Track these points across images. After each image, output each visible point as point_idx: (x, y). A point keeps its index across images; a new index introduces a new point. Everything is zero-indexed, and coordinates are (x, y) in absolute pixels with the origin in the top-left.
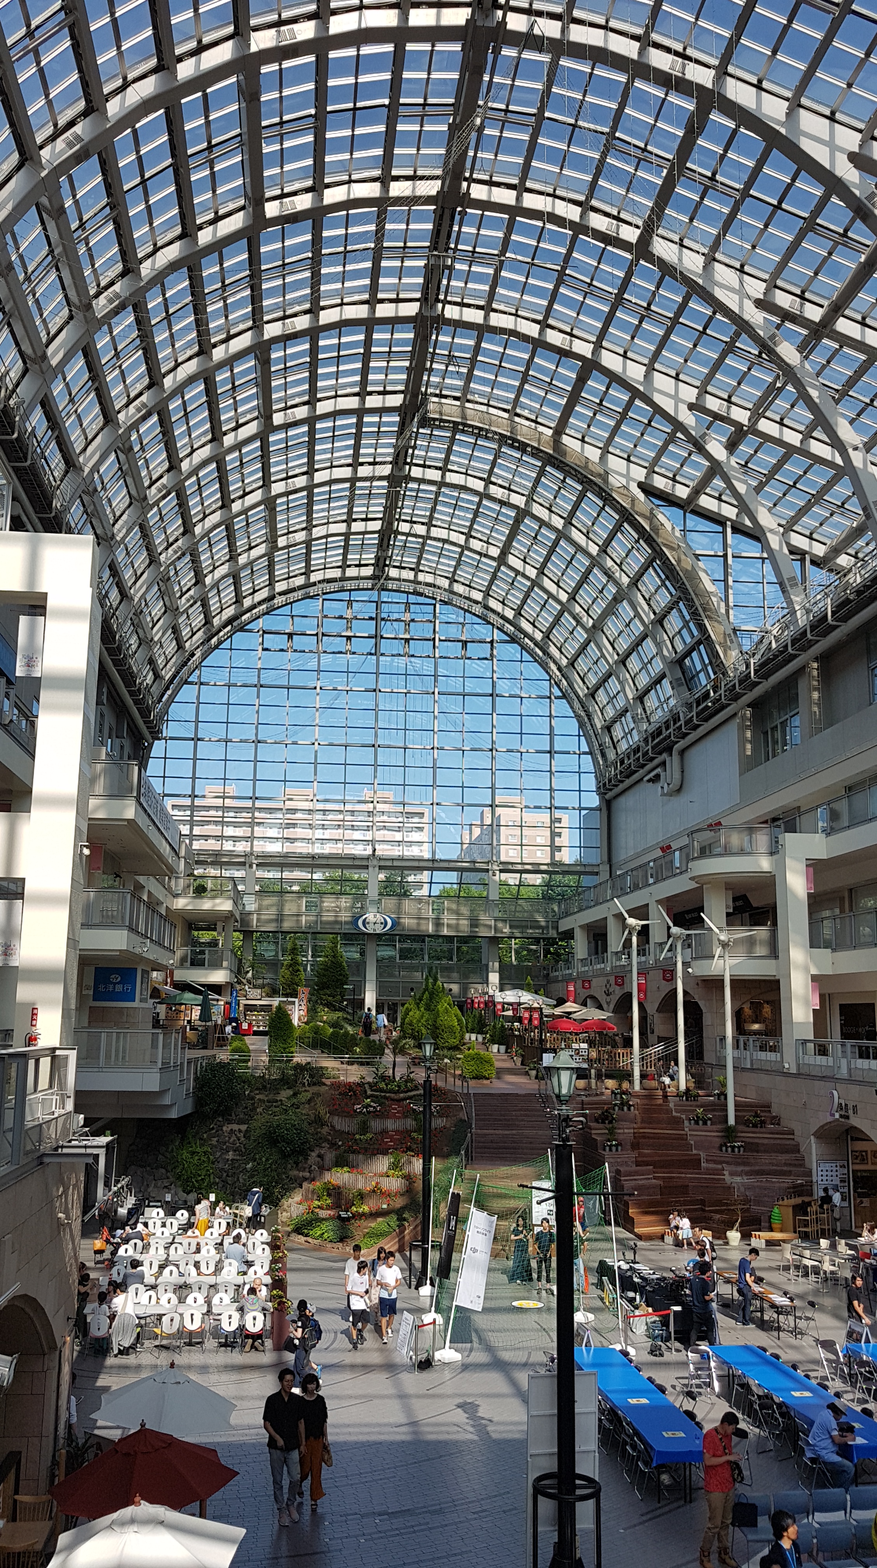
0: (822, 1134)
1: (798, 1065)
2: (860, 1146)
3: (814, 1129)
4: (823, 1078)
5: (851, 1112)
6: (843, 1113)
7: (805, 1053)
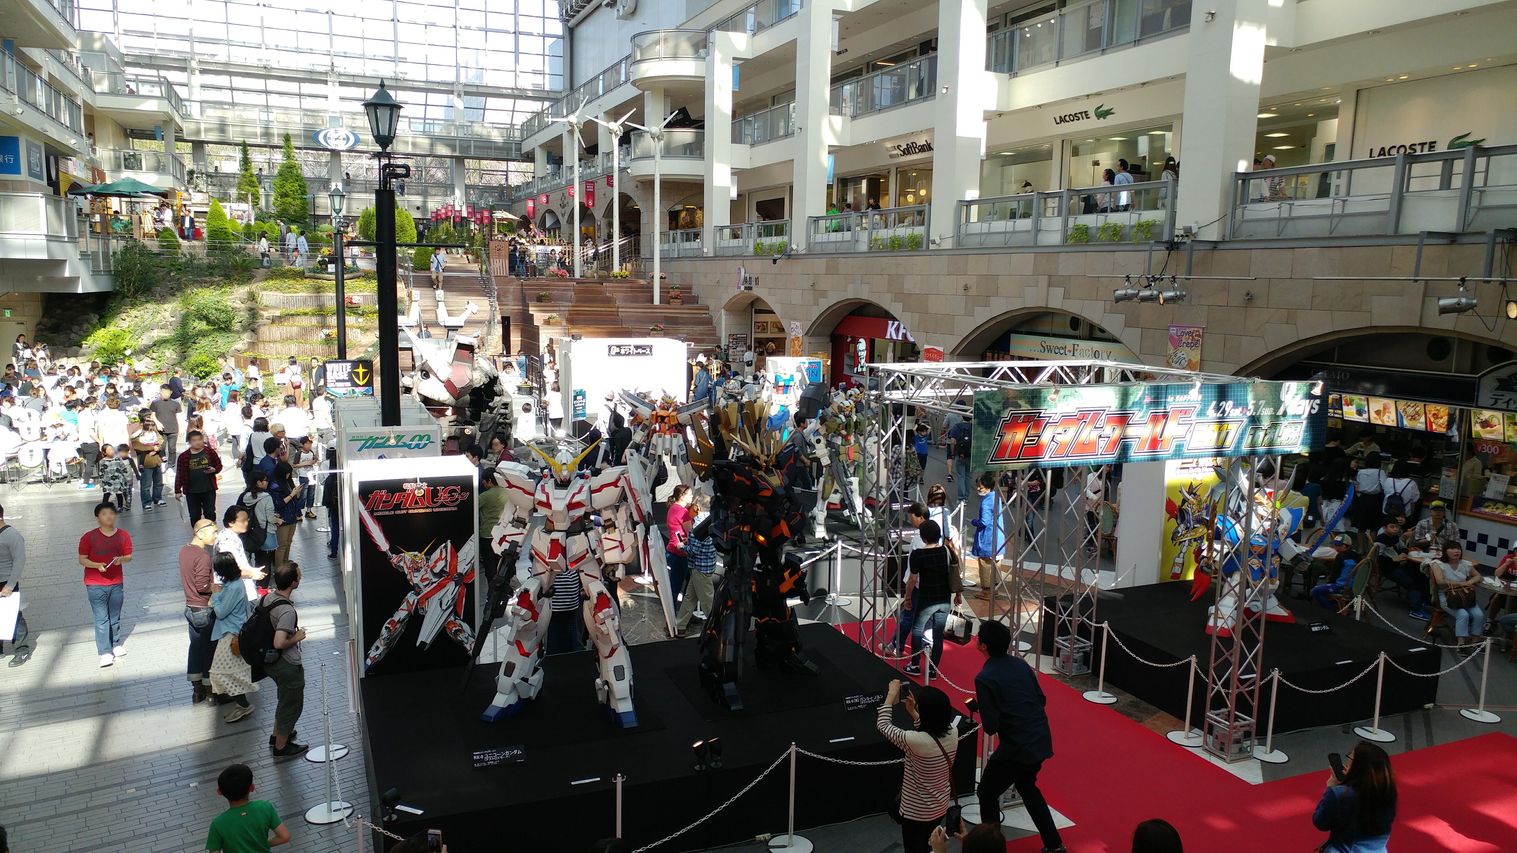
0: (732, 308)
1: (715, 249)
2: (763, 317)
3: (724, 302)
4: (734, 257)
5: (753, 283)
6: (747, 285)
7: (721, 238)
